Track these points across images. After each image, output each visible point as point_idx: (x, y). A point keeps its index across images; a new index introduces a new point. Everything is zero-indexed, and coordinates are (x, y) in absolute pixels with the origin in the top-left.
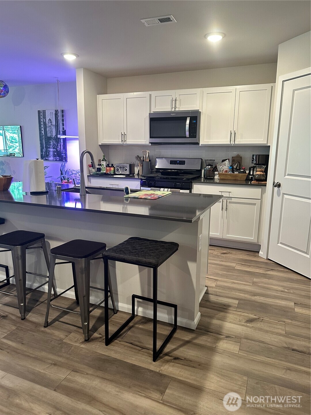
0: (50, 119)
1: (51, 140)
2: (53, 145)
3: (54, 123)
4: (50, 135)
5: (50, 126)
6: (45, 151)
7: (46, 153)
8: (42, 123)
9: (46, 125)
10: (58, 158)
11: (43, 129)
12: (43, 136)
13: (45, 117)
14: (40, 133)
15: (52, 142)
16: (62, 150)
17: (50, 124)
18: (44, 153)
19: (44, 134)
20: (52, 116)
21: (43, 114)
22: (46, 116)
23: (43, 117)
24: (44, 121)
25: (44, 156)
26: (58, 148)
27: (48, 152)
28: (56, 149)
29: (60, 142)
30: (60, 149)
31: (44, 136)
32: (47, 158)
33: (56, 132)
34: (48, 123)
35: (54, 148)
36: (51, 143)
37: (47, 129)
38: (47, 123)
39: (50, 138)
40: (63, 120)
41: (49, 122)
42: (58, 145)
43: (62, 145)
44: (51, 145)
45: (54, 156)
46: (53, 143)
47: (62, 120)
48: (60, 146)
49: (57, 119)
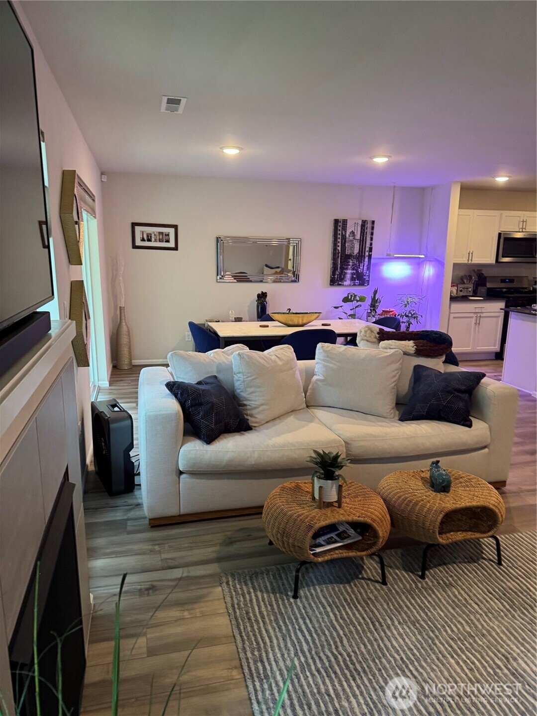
0: (352, 232)
1: (349, 259)
2: (353, 265)
3: (358, 237)
4: (349, 252)
5: (351, 241)
6: (338, 273)
7: (340, 276)
8: (340, 236)
9: (346, 239)
10: (358, 282)
11: (339, 244)
12: (338, 253)
13: (344, 228)
14: (335, 249)
15: (351, 261)
16: (365, 271)
17: (351, 238)
18: (336, 276)
19: (340, 251)
20: (356, 228)
21: (343, 224)
22: (348, 227)
23: (342, 229)
24: (342, 233)
25: (336, 280)
26: (360, 268)
27: (344, 275)
28: (357, 270)
29: (364, 261)
30: (363, 269)
31: (340, 254)
32: (340, 283)
33: (359, 249)
34: (349, 236)
35: (353, 269)
36: (349, 262)
37: (347, 245)
38: (347, 236)
39: (349, 257)
40: (372, 234)
41: (351, 235)
42: (359, 265)
43: (365, 265)
44: (349, 265)
45: (352, 279)
46: (353, 263)
47: (370, 233)
48: (363, 267)
49: (363, 232)
